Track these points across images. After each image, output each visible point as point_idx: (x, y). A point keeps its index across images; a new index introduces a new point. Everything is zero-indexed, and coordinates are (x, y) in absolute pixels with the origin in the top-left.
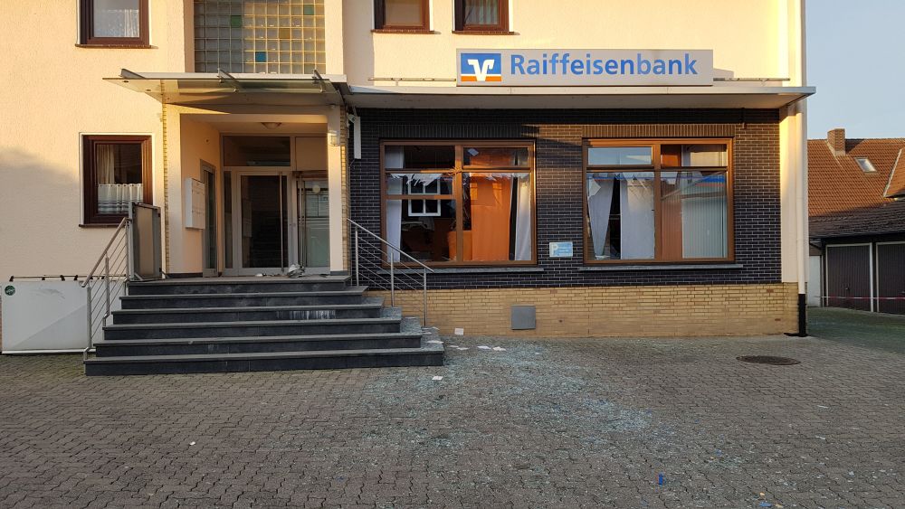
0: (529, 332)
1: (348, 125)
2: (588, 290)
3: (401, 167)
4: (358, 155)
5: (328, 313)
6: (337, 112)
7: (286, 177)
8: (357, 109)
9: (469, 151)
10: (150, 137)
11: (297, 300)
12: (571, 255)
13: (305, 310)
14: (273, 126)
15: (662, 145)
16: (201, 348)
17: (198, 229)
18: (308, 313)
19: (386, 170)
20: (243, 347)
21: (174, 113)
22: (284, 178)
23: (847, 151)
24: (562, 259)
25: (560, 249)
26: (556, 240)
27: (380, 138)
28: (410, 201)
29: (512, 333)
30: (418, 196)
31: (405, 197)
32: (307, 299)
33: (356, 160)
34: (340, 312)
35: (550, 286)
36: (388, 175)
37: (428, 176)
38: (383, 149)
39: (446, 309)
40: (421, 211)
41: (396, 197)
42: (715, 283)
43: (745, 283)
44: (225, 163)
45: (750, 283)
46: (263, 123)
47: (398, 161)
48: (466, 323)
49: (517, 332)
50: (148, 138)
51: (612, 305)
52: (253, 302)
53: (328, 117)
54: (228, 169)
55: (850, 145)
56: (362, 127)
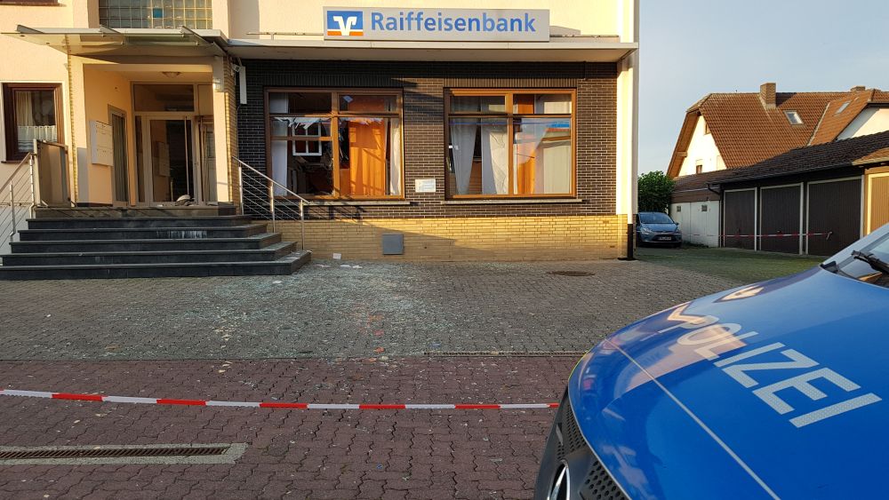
0: (398, 257)
1: (232, 74)
2: (449, 221)
3: (286, 111)
4: (244, 100)
5: (200, 233)
6: (220, 62)
7: (190, 121)
8: (242, 60)
9: (345, 98)
10: (61, 84)
11: (177, 222)
12: (434, 190)
13: (181, 230)
14: (173, 74)
15: (514, 95)
16: (90, 259)
17: (107, 166)
18: (183, 233)
19: (271, 114)
20: (124, 259)
21: (78, 63)
22: (189, 122)
23: (778, 104)
24: (427, 193)
25: (425, 186)
26: (421, 177)
27: (264, 86)
28: (294, 142)
29: (383, 257)
30: (301, 137)
31: (290, 139)
32: (184, 222)
33: (243, 105)
34: (210, 233)
35: (416, 218)
36: (272, 119)
37: (308, 121)
38: (267, 95)
39: (324, 237)
40: (305, 152)
41: (283, 138)
42: (558, 215)
43: (585, 215)
44: (136, 108)
45: (588, 215)
46: (164, 73)
47: (283, 106)
48: (343, 249)
49: (387, 257)
50: (59, 85)
51: (470, 234)
52: (139, 224)
53: (213, 66)
54: (138, 114)
55: (781, 99)
56: (247, 75)
